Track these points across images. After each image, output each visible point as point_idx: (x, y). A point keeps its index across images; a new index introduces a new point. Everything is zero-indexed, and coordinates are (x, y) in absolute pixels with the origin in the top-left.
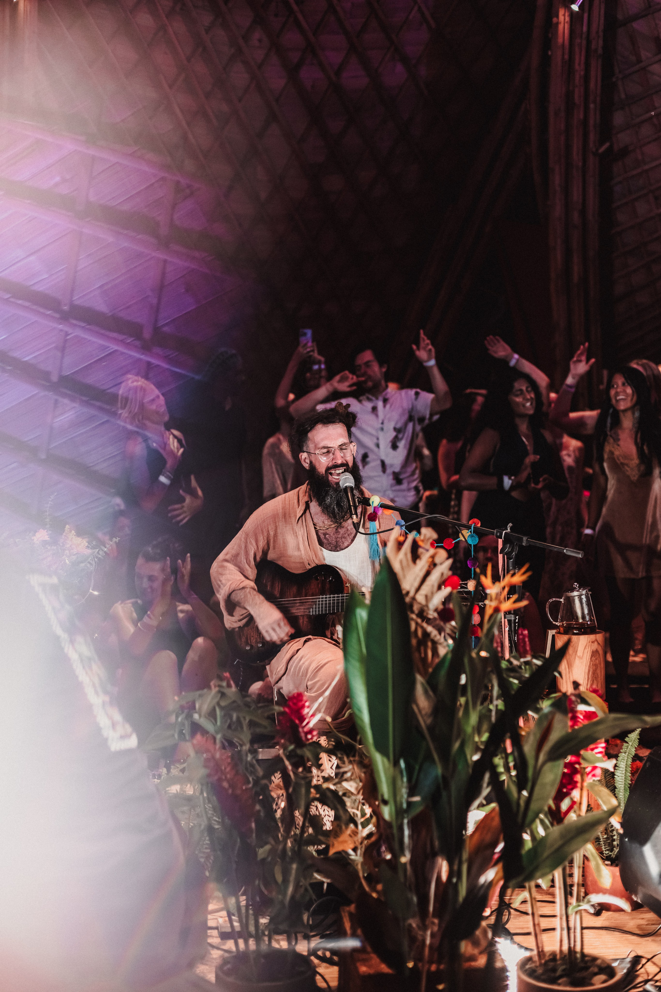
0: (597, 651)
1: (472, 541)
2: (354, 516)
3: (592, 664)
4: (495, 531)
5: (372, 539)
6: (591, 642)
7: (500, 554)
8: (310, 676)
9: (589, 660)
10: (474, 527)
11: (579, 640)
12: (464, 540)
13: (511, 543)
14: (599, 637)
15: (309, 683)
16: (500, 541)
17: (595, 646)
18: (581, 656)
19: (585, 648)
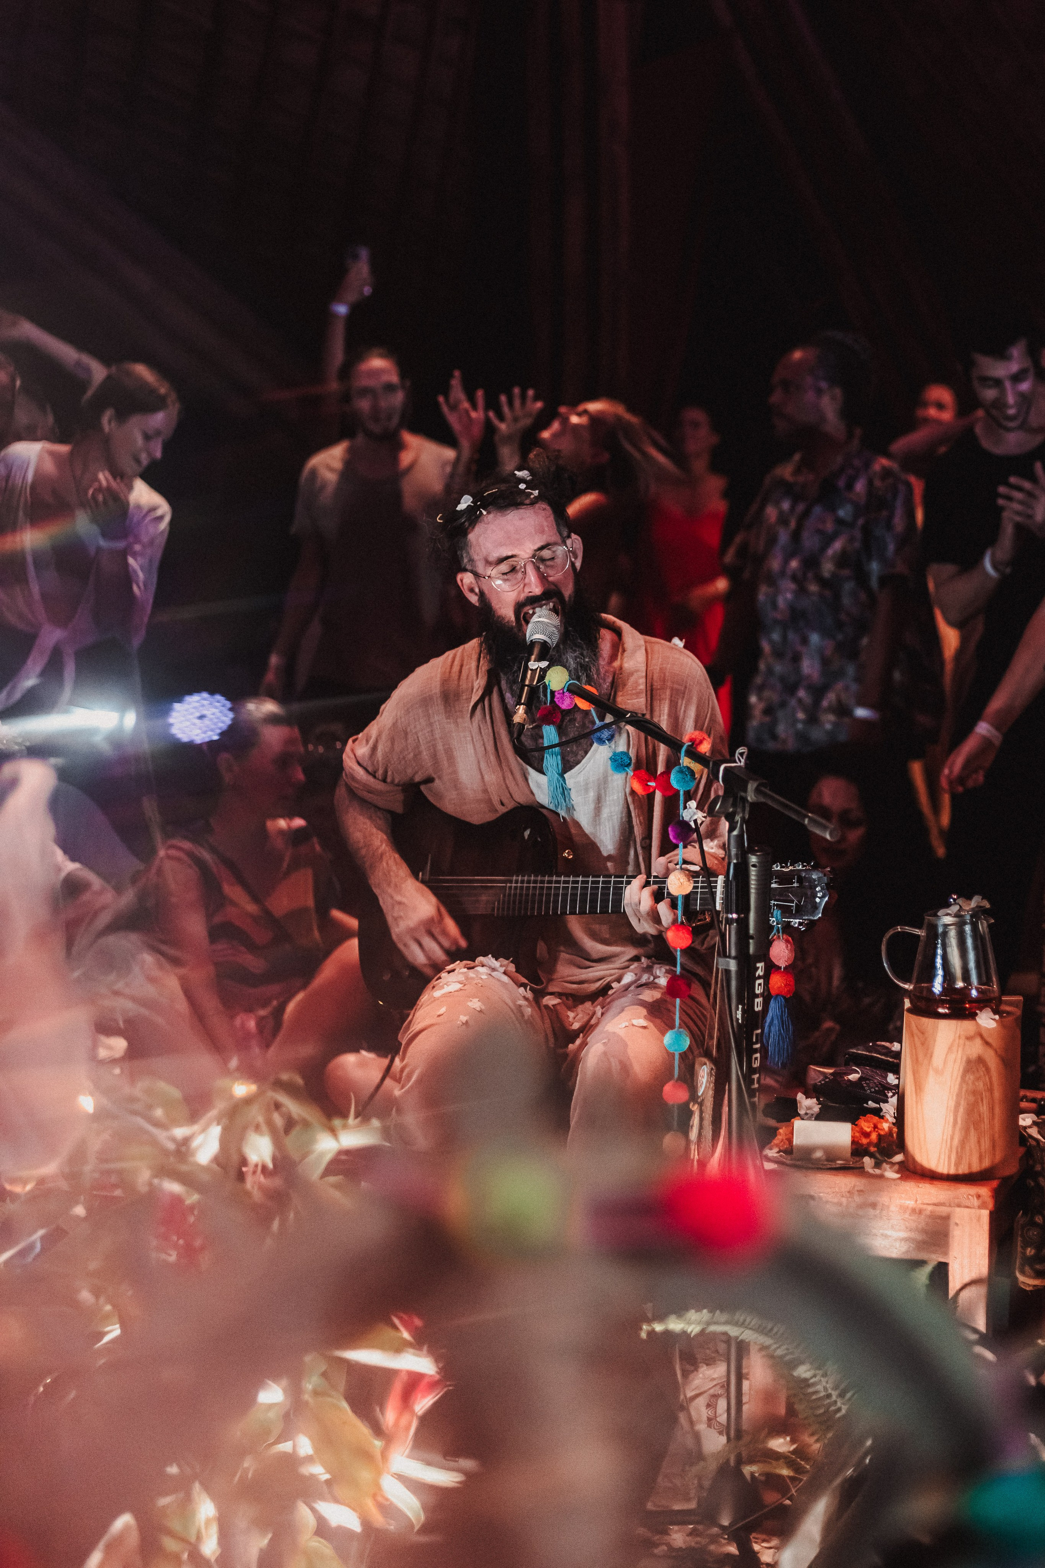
0: (980, 1060)
1: (680, 781)
3: (964, 1090)
6: (963, 1038)
9: (959, 1079)
11: (936, 1029)
13: (733, 794)
17: (976, 1048)
18: (941, 1067)
19: (950, 1049)
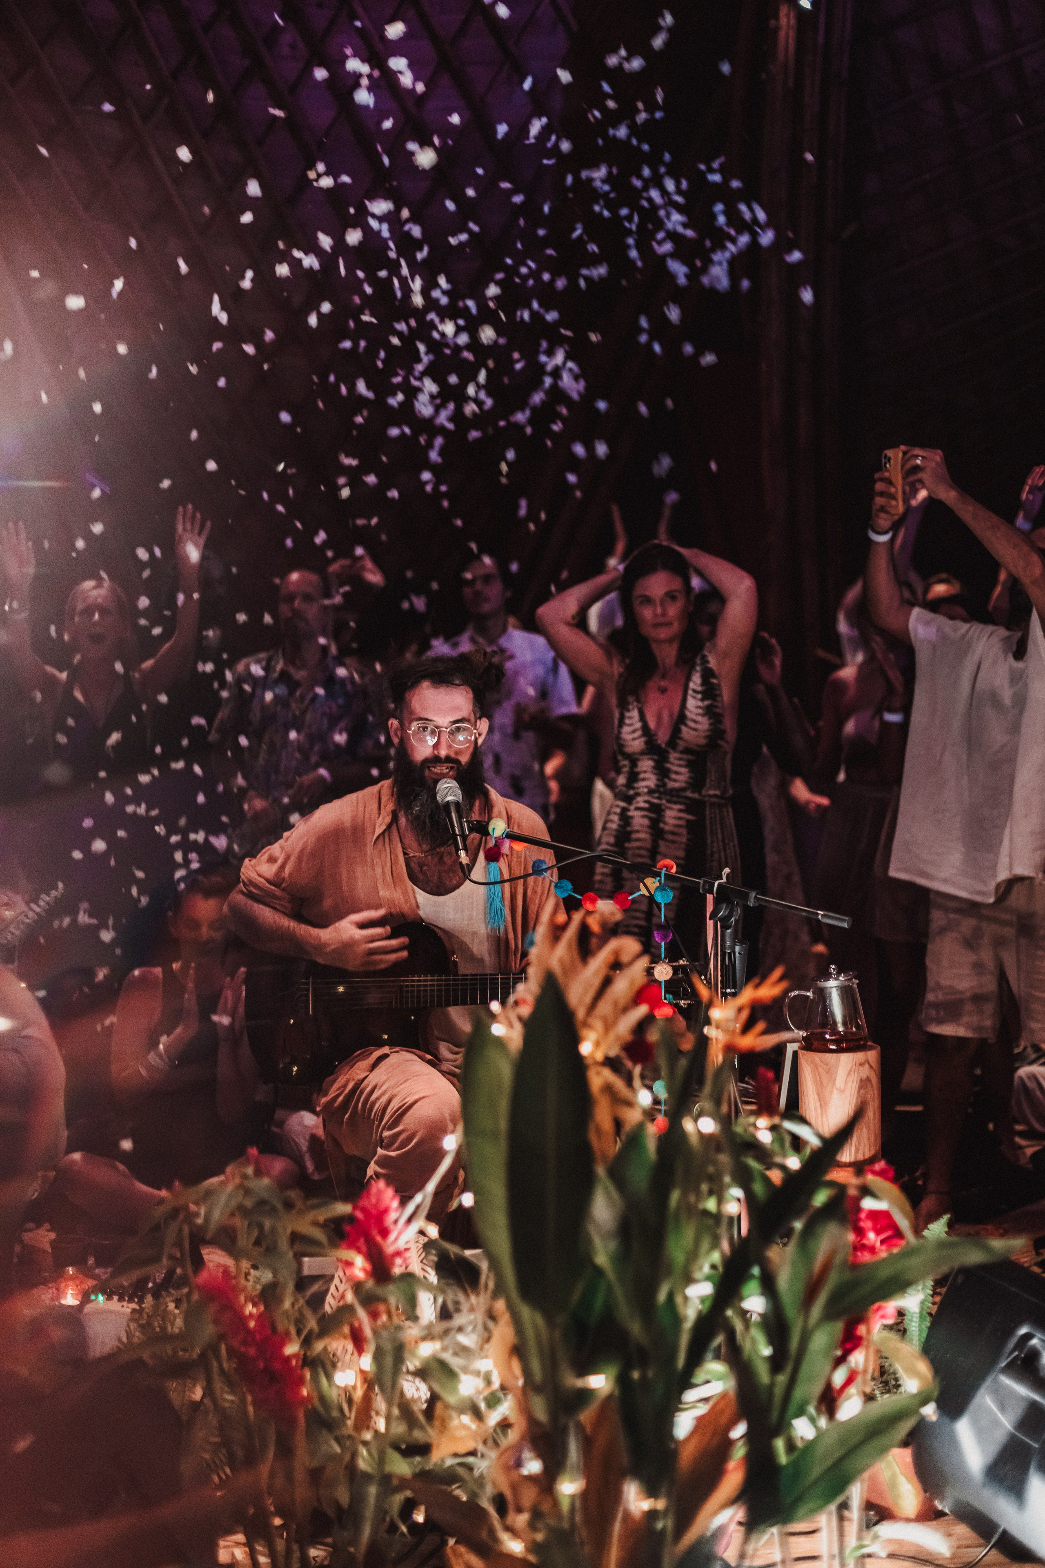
0: (868, 1080)
1: (663, 897)
2: (462, 854)
4: (701, 882)
5: (493, 890)
6: (858, 1065)
7: (710, 919)
8: (388, 1121)
9: (856, 1094)
10: (665, 874)
11: (838, 1060)
12: (647, 894)
13: (729, 902)
14: (872, 1055)
15: (386, 1134)
16: (710, 898)
17: (865, 1072)
18: (842, 1087)
19: (849, 1074)
